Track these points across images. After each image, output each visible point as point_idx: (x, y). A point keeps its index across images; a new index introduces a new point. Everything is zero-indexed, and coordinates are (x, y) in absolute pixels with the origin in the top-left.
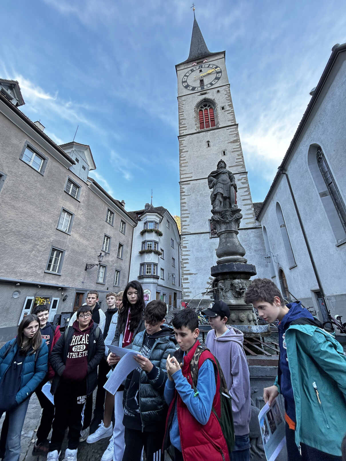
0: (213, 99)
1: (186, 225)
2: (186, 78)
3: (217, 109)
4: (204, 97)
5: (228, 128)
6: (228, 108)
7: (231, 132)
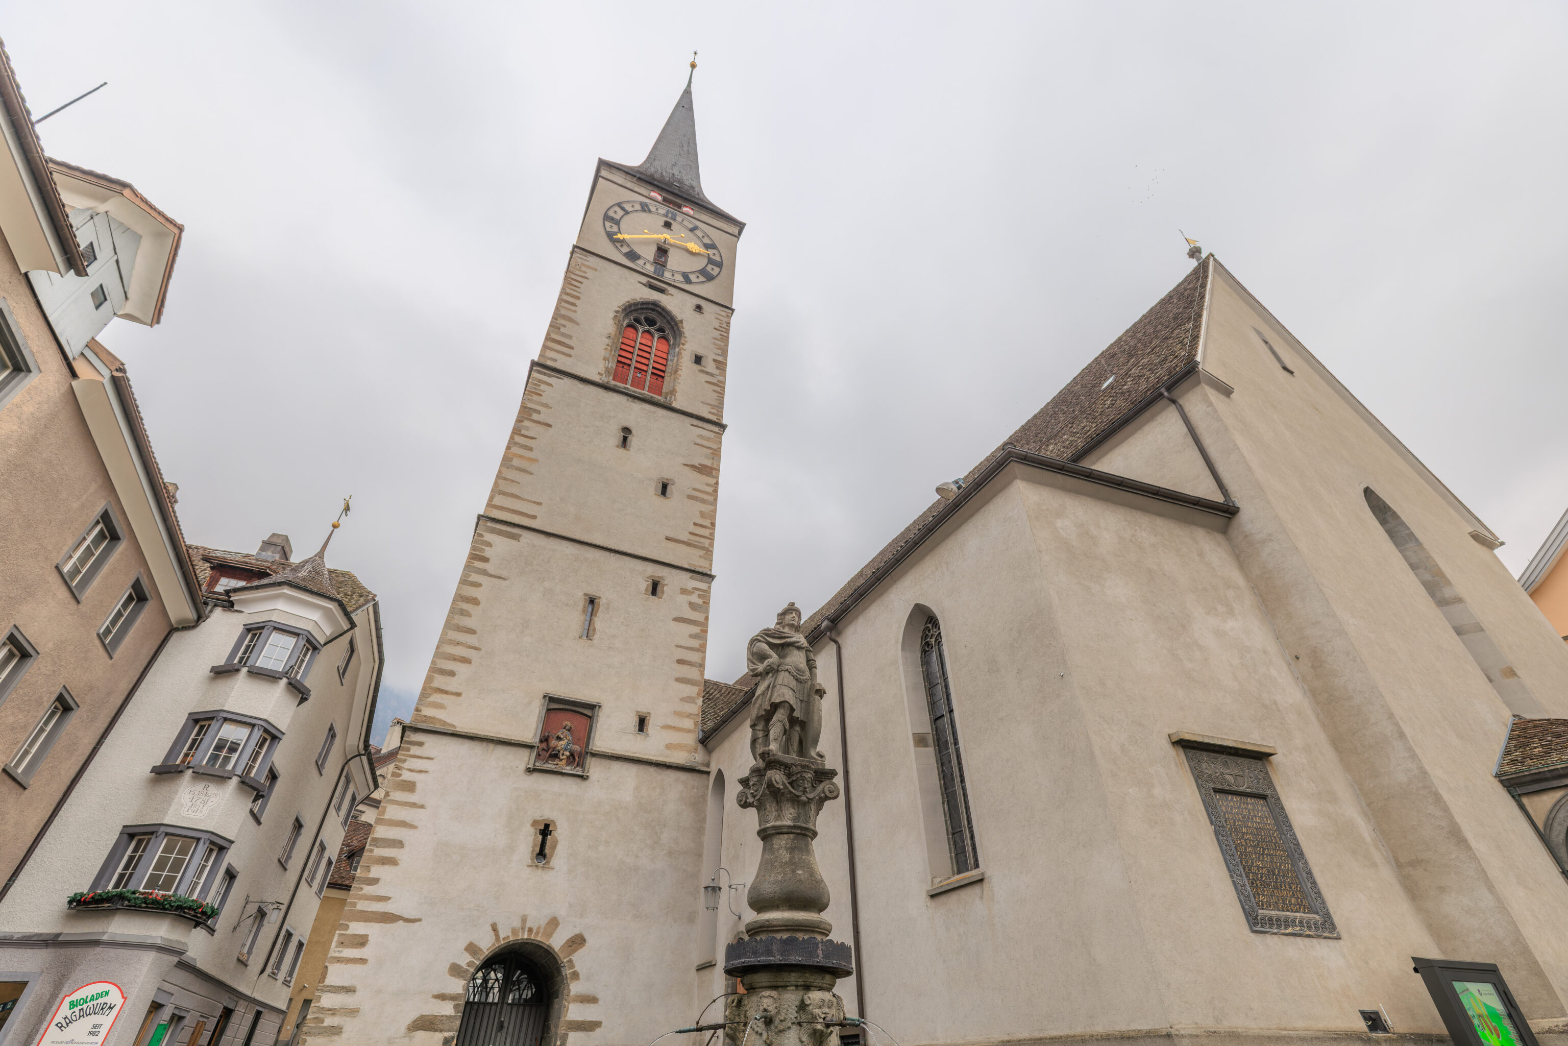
0: (680, 319)
1: (446, 692)
2: (621, 213)
3: (679, 353)
4: (654, 296)
5: (696, 422)
6: (710, 367)
7: (701, 436)
